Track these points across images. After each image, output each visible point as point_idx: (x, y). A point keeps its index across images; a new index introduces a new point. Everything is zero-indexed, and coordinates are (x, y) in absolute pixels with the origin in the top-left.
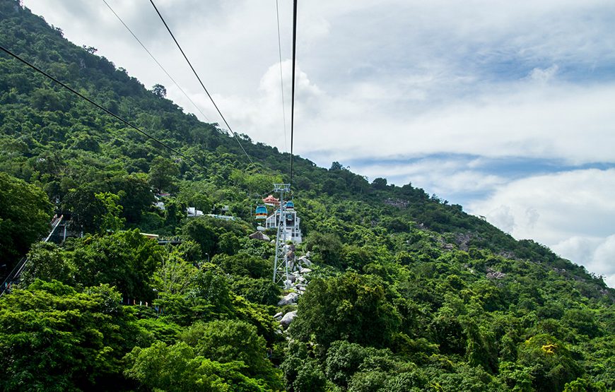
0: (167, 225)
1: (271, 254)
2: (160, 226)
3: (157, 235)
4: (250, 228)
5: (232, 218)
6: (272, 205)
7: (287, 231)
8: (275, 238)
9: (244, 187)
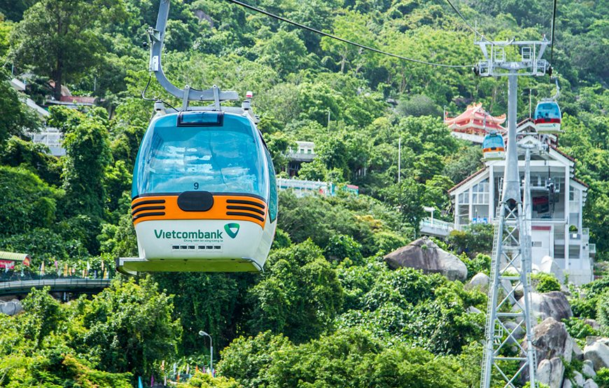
0: (69, 214)
1: (468, 329)
2: (38, 218)
3: (22, 256)
4: (393, 226)
5: (324, 185)
6: (480, 139)
7: (536, 236)
8: (486, 265)
9: (376, 76)
